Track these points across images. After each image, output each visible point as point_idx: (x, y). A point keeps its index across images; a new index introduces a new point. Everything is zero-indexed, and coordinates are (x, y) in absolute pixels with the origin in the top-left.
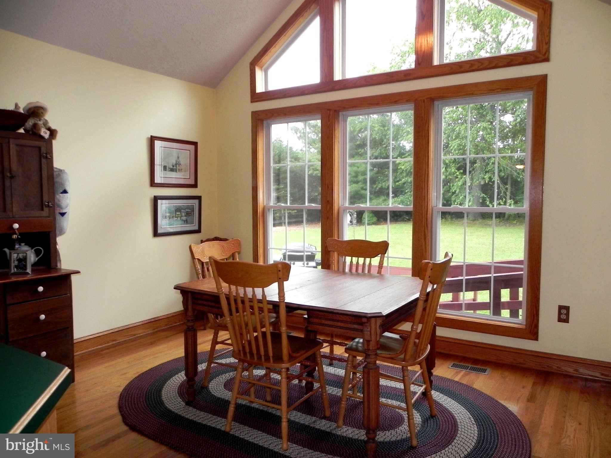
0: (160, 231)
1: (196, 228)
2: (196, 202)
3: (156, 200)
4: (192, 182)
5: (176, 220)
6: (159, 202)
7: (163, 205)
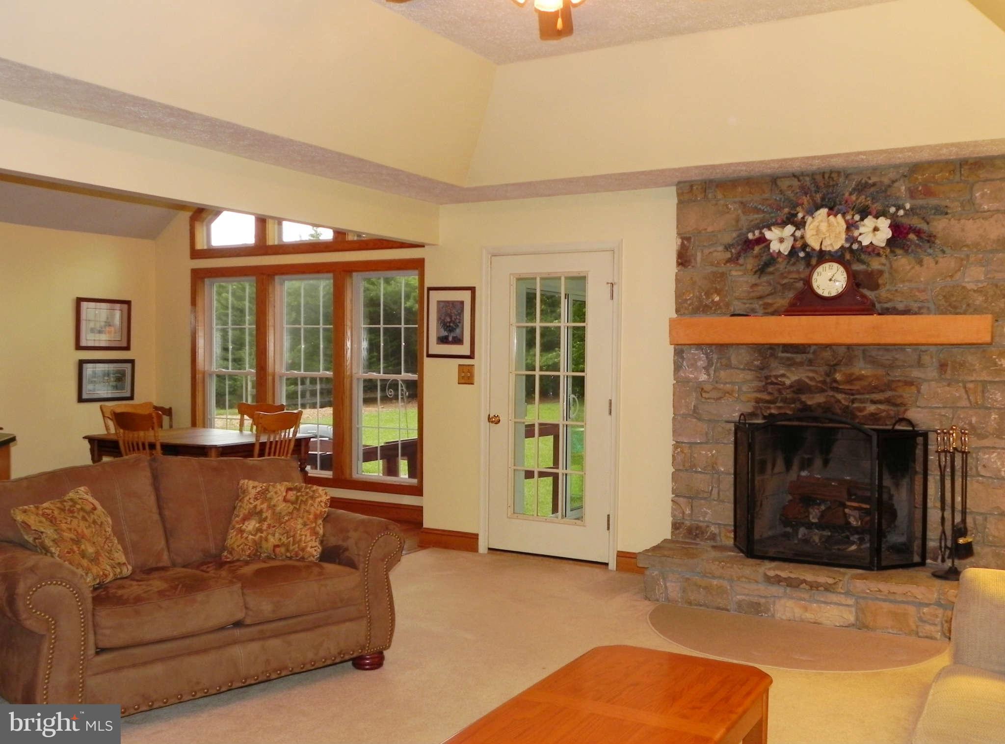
0: (85, 396)
1: (128, 394)
2: (129, 365)
3: (81, 363)
4: (125, 344)
5: (104, 386)
6: (85, 366)
7: (89, 369)
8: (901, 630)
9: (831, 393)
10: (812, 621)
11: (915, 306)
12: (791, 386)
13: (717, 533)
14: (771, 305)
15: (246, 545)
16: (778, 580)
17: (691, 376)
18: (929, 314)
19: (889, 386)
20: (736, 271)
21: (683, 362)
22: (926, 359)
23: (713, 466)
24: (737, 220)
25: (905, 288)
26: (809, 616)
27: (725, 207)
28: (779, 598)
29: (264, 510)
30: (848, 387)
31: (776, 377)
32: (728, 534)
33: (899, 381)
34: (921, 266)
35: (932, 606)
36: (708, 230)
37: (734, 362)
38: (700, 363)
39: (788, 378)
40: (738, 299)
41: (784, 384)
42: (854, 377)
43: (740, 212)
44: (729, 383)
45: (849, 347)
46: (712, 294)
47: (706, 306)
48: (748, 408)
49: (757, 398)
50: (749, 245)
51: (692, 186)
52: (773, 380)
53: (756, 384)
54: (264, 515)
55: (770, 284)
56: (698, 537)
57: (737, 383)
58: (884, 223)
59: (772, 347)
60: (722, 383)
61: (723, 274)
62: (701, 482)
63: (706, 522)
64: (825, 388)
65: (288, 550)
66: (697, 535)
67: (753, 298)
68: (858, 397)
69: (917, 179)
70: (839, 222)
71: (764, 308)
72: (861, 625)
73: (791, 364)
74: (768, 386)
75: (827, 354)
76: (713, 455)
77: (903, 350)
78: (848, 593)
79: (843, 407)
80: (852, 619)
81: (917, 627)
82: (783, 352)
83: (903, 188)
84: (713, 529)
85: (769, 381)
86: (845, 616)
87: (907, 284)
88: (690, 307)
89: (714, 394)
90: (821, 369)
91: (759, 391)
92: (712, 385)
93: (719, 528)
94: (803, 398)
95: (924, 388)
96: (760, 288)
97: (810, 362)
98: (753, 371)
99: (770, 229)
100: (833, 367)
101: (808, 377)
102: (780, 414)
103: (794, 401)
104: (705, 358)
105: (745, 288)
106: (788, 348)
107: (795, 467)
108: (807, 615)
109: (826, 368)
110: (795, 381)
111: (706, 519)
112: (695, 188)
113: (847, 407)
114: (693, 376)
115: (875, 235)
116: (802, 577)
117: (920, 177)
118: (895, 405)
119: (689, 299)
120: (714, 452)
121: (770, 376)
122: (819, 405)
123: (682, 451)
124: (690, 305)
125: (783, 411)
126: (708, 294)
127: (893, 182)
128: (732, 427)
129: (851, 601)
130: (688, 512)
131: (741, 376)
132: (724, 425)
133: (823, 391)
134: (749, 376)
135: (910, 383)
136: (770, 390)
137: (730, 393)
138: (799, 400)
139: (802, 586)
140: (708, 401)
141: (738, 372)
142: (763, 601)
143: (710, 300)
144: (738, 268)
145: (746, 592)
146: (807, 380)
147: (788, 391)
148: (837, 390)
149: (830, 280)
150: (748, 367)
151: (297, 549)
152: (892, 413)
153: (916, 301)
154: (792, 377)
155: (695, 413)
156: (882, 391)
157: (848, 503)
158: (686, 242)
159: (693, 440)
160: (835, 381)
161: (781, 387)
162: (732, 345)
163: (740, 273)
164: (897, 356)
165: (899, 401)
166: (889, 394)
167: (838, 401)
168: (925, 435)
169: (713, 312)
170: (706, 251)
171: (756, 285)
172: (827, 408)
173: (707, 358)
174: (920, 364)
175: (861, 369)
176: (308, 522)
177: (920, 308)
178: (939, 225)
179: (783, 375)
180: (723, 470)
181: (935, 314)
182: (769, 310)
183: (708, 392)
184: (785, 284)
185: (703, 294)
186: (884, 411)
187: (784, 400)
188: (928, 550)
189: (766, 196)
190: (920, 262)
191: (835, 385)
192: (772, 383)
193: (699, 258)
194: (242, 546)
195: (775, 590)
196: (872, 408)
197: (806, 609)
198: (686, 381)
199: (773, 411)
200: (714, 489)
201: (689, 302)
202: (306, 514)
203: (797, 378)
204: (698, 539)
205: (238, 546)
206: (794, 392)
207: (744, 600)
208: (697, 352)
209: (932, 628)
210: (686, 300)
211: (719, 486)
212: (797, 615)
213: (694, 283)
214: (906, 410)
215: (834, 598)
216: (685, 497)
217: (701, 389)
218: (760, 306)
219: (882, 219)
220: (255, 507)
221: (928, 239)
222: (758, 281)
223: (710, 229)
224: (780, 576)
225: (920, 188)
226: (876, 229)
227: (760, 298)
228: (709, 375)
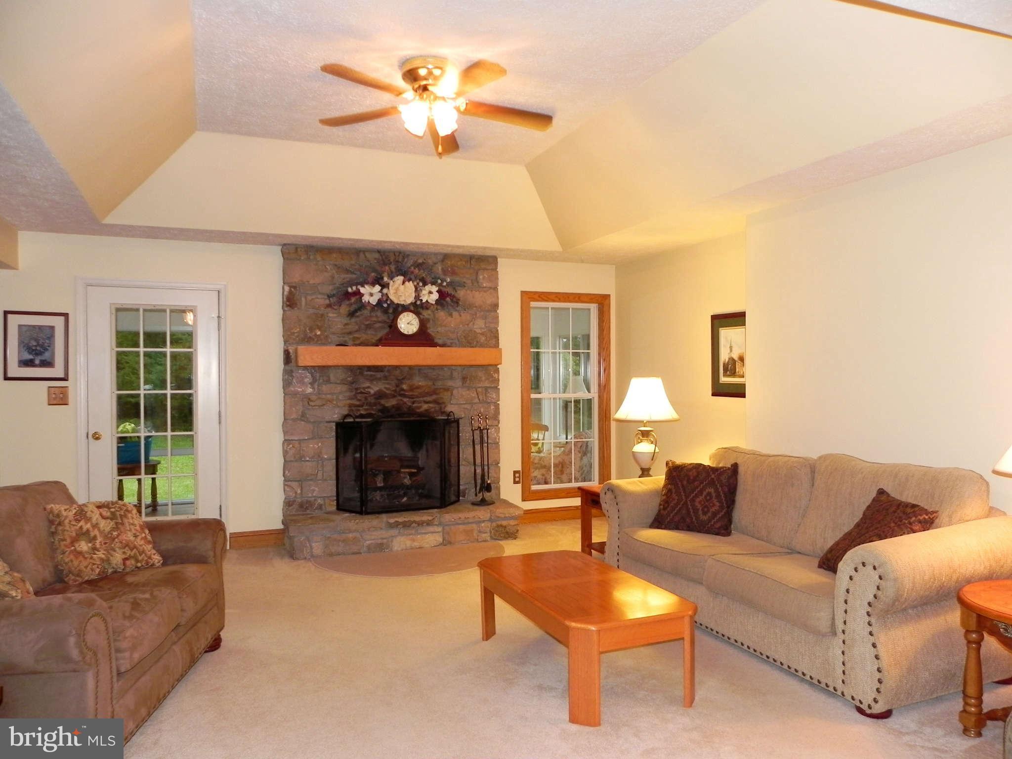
8: (469, 540)
9: (400, 398)
10: (417, 547)
11: (449, 342)
12: (374, 394)
13: (323, 504)
14: (358, 338)
15: (94, 564)
16: (396, 525)
17: (299, 389)
18: (456, 347)
19: (435, 392)
20: (333, 313)
21: (293, 379)
22: (455, 374)
23: (318, 456)
24: (333, 277)
25: (443, 331)
26: (416, 544)
27: (324, 267)
28: (396, 536)
29: (91, 529)
30: (411, 393)
31: (364, 388)
32: (332, 503)
33: (441, 388)
34: (452, 317)
35: (486, 522)
36: (311, 282)
37: (332, 378)
38: (306, 380)
39: (372, 389)
40: (334, 334)
41: (370, 392)
42: (415, 387)
43: (334, 271)
44: (329, 394)
45: (411, 367)
46: (315, 329)
47: (310, 337)
48: (345, 411)
49: (350, 403)
50: (347, 295)
51: (297, 249)
52: (363, 391)
53: (348, 394)
54: (92, 534)
55: (357, 324)
56: (308, 509)
57: (336, 393)
58: (434, 289)
59: (361, 368)
60: (324, 394)
61: (322, 315)
62: (309, 467)
63: (314, 497)
64: (396, 394)
65: (137, 561)
66: (307, 508)
67: (344, 333)
68: (417, 399)
69: (447, 263)
70: (410, 285)
71: (354, 341)
72: (446, 542)
73: (372, 379)
74: (357, 395)
75: (397, 372)
76: (319, 447)
77: (442, 369)
78: (440, 524)
79: (408, 407)
80: (441, 540)
81: (478, 536)
82: (367, 371)
83: (440, 268)
84: (320, 501)
85: (359, 391)
86: (438, 539)
87: (443, 328)
88: (297, 339)
89: (318, 403)
90: (393, 382)
91: (350, 398)
92: (316, 396)
93: (324, 500)
94: (383, 402)
95: (455, 392)
96: (350, 326)
97: (386, 378)
98: (346, 384)
99: (363, 286)
100: (400, 381)
101: (385, 388)
102: (367, 414)
103: (375, 404)
104: (310, 376)
105: (340, 326)
106: (370, 368)
107: (351, 451)
108: (415, 543)
109: (396, 381)
110: (377, 391)
111: (314, 495)
112: (299, 250)
113: (410, 406)
114: (301, 390)
115: (429, 296)
116: (412, 520)
117: (449, 262)
118: (438, 403)
119: (296, 332)
120: (320, 444)
121: (360, 388)
122: (393, 406)
123: (293, 447)
124: (297, 337)
125: (368, 412)
126: (312, 329)
127: (435, 264)
128: (333, 426)
129: (440, 529)
130: (299, 491)
131: (339, 388)
132: (326, 424)
133: (394, 396)
134: (345, 388)
135: (447, 390)
136: (359, 398)
137: (330, 401)
138: (379, 403)
139: (412, 525)
140: (314, 407)
141: (337, 385)
142: (385, 541)
143: (313, 334)
144: (334, 311)
145: (373, 537)
146: (385, 390)
147: (372, 398)
148: (405, 396)
149: (408, 323)
150: (343, 382)
151: (146, 558)
152: (437, 408)
153: (448, 339)
154: (374, 389)
155: (303, 417)
156: (431, 395)
157: (402, 470)
158: (293, 290)
159: (302, 438)
160: (403, 390)
161: (367, 395)
162: (330, 367)
163: (335, 315)
164: (440, 373)
165: (441, 402)
166: (434, 397)
167: (405, 403)
168: (457, 421)
169: (315, 342)
170: (309, 298)
171: (346, 324)
172: (398, 408)
173: (312, 376)
174: (451, 377)
175: (419, 381)
176: (138, 534)
177: (451, 343)
178: (461, 293)
179: (369, 387)
180: (326, 457)
181: (459, 347)
182: (358, 342)
183: (315, 402)
184: (368, 324)
185: (307, 329)
186: (432, 408)
187: (370, 404)
188: (461, 492)
189: (353, 262)
190: (451, 315)
191: (402, 392)
192: (361, 393)
193: (303, 303)
194: (90, 566)
195: (394, 532)
196: (425, 407)
197: (413, 540)
198: (295, 394)
199: (362, 412)
200: (319, 472)
201: (296, 334)
202: (132, 527)
203: (378, 389)
204: (308, 511)
205: (86, 567)
206: (375, 398)
207: (372, 543)
208: (303, 372)
209: (486, 535)
210: (294, 333)
211: (323, 470)
212: (408, 545)
213: (300, 320)
214: (445, 406)
215: (431, 529)
216: (295, 481)
217: (308, 399)
218: (350, 339)
219: (434, 286)
220: (81, 527)
221: (456, 301)
222: (349, 322)
223: (312, 282)
224: (398, 521)
225: (449, 270)
226: (430, 293)
227: (350, 333)
228: (313, 388)
